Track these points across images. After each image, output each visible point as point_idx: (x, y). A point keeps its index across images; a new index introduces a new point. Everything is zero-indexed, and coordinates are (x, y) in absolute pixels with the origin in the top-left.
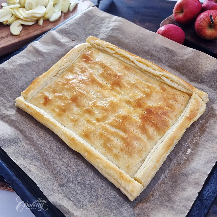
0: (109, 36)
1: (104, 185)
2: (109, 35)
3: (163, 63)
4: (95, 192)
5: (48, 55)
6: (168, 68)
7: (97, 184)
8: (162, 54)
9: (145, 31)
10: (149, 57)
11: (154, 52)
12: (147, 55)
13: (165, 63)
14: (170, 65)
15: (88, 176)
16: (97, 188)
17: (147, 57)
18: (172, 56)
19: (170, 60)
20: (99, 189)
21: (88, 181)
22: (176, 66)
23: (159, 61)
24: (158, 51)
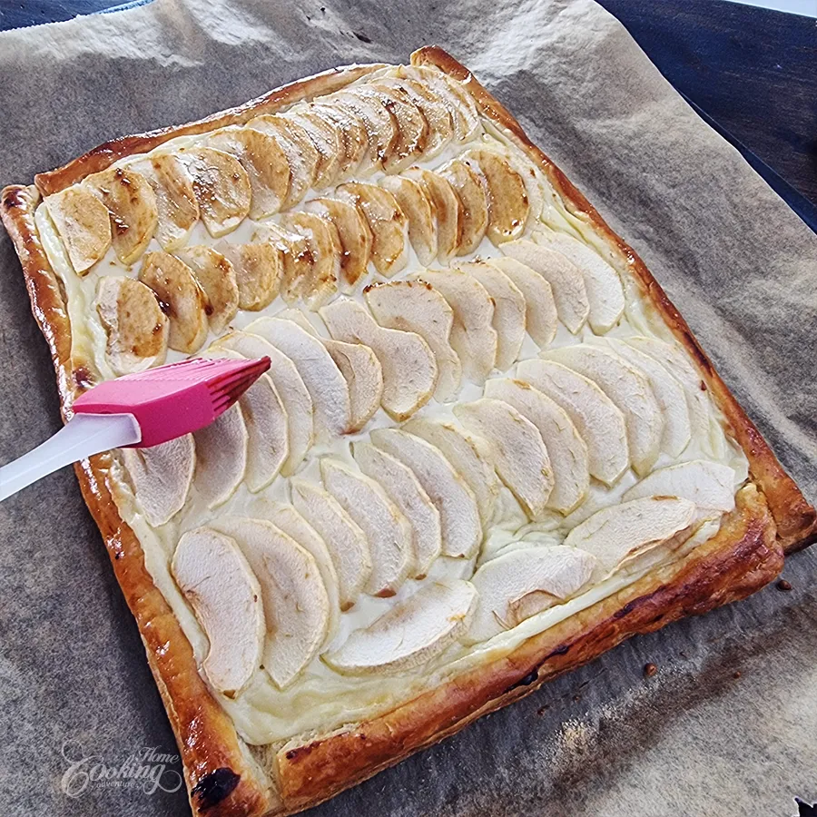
0: (521, 72)
1: (126, 713)
2: (526, 67)
3: (698, 282)
4: (68, 726)
5: (222, 60)
6: (711, 311)
7: (100, 698)
8: (714, 242)
9: (682, 115)
10: (647, 232)
11: (679, 218)
12: (645, 215)
13: (707, 285)
14: (730, 303)
15: (85, 642)
16: (89, 717)
17: (643, 227)
18: (757, 269)
19: (736, 283)
20: (95, 721)
21: (71, 659)
22: (753, 318)
23: (687, 267)
24: (699, 222)
